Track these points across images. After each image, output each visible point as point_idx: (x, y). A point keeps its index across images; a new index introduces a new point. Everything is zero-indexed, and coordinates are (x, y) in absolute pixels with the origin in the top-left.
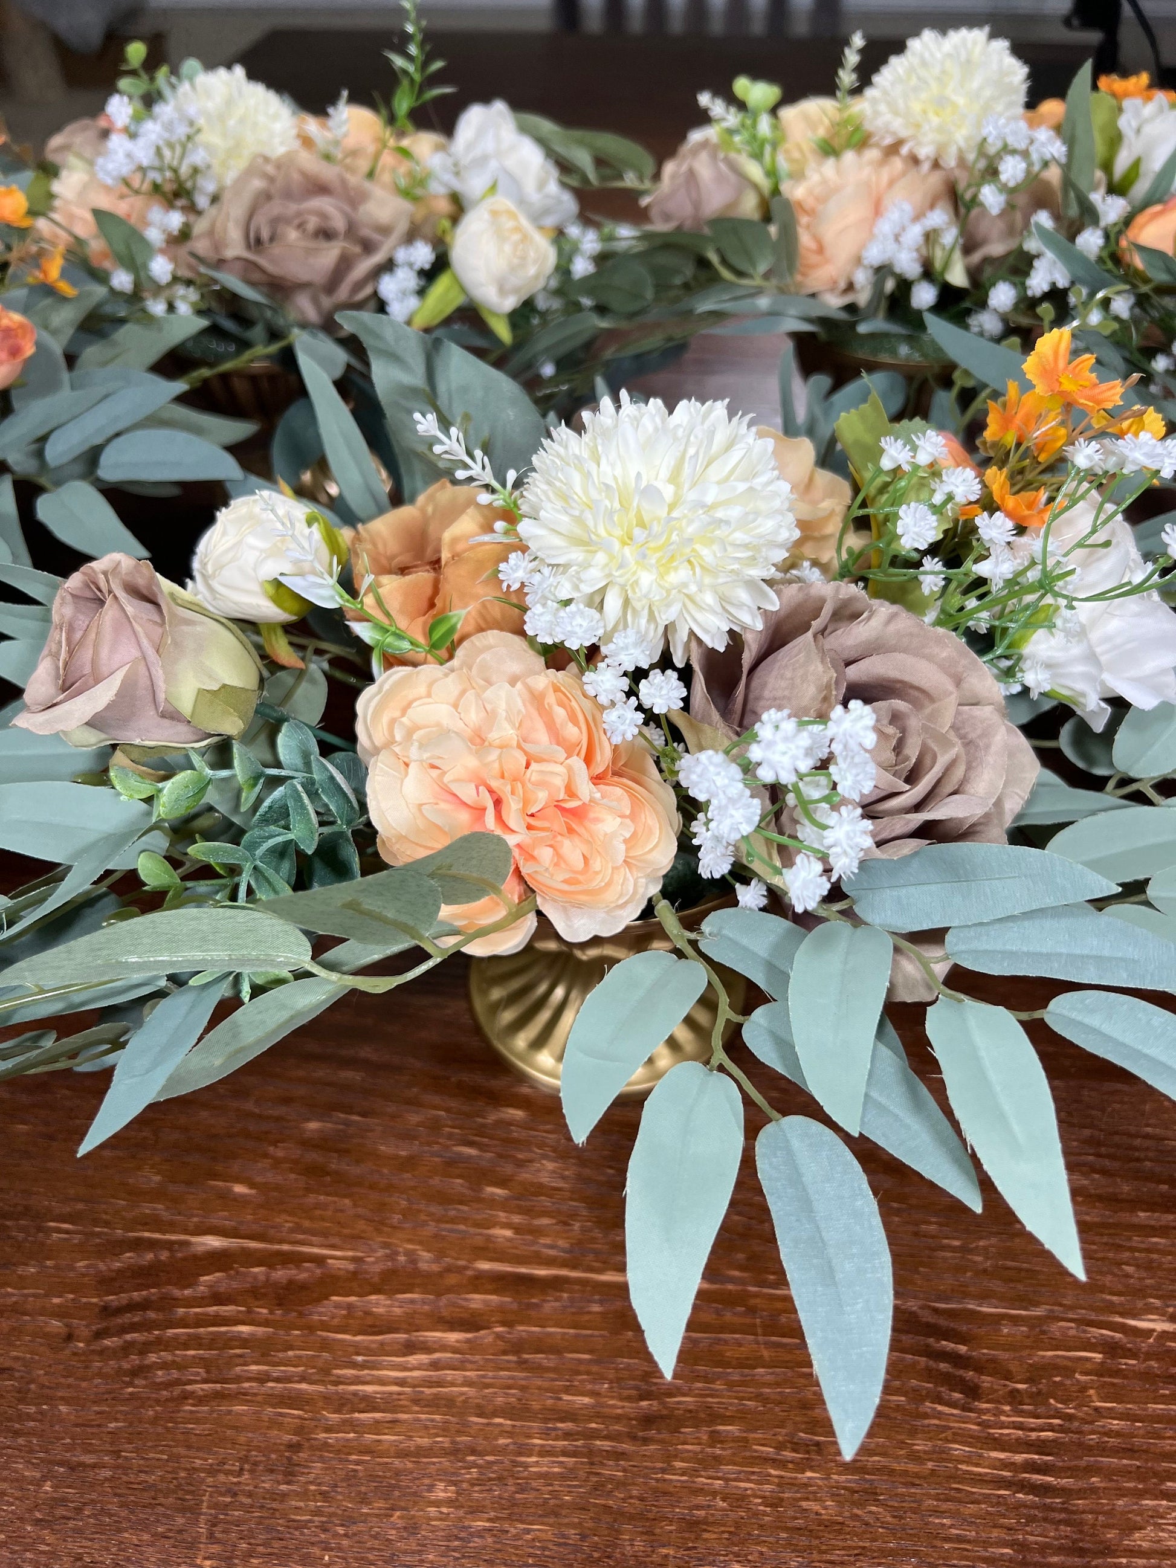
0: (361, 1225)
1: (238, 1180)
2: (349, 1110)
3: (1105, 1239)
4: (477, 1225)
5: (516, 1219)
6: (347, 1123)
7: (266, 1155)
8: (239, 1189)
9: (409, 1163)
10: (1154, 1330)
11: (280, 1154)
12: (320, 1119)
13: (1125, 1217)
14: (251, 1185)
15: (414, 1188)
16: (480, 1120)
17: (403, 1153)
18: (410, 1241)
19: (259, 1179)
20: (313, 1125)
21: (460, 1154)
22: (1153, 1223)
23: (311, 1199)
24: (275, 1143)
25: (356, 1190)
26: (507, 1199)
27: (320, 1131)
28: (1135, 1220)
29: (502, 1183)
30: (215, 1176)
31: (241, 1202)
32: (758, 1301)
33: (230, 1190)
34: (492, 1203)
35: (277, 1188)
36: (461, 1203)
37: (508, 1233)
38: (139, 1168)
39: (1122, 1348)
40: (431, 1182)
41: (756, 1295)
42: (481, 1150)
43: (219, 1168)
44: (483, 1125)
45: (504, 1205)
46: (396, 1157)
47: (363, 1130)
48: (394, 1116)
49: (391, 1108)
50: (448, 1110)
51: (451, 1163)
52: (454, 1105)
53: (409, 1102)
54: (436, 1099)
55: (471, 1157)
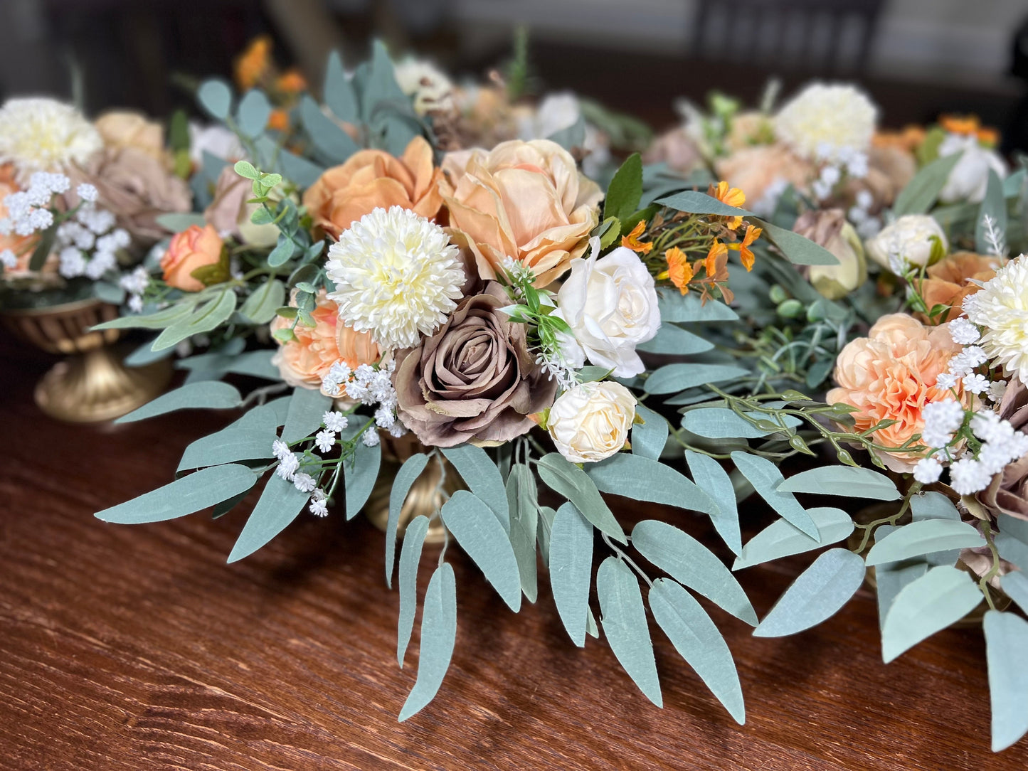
0: (298, 704)
1: (243, 661)
2: (317, 639)
4: (360, 721)
5: (382, 724)
6: (313, 646)
7: (263, 651)
8: (242, 666)
9: (336, 677)
11: (271, 652)
12: (299, 638)
14: (250, 666)
15: (333, 691)
16: (384, 663)
17: (335, 670)
18: (319, 720)
19: (255, 664)
20: (294, 642)
21: (366, 679)
23: (277, 682)
24: (270, 646)
25: (302, 683)
26: (382, 711)
27: (297, 646)
29: (382, 701)
30: (232, 655)
31: (239, 673)
33: (237, 665)
34: (372, 711)
35: (263, 671)
36: (355, 706)
37: (375, 731)
38: (196, 641)
40: (344, 690)
42: (378, 680)
43: (237, 652)
44: (385, 667)
45: (378, 714)
46: (331, 671)
47: (319, 652)
48: (339, 648)
49: (339, 643)
50: (369, 653)
51: (359, 682)
52: (373, 650)
53: (350, 643)
54: (365, 645)
55: (371, 682)
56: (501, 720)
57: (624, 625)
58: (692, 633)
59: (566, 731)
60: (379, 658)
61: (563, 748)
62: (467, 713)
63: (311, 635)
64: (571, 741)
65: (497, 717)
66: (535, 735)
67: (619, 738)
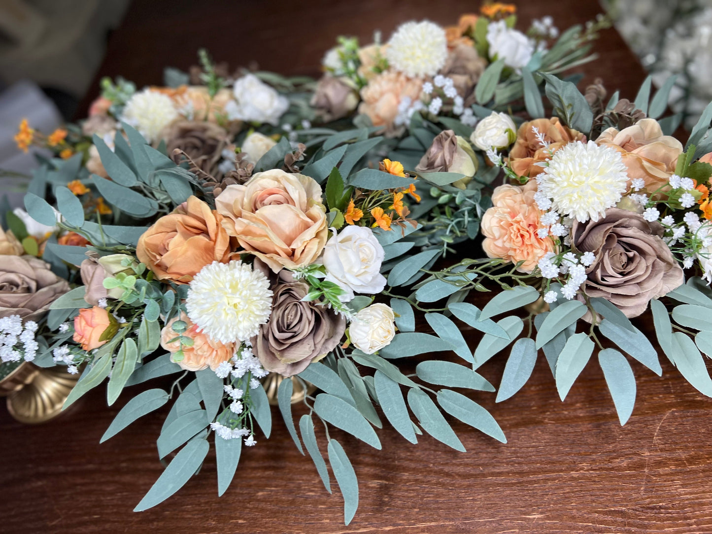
0: (281, 527)
1: (240, 518)
2: (271, 486)
3: (519, 488)
4: (318, 520)
5: (330, 515)
6: (271, 491)
7: (247, 508)
8: (240, 521)
9: (292, 502)
10: (535, 518)
11: (251, 506)
12: (262, 490)
13: (525, 479)
14: (245, 519)
15: (296, 511)
16: (313, 482)
17: (290, 499)
18: (297, 530)
19: (246, 517)
20: (260, 494)
21: (309, 495)
22: (535, 479)
23: (264, 520)
24: (249, 503)
25: (277, 515)
26: (325, 508)
27: (262, 495)
28: (529, 479)
29: (323, 503)
30: (232, 518)
31: (241, 525)
32: (409, 530)
33: (237, 522)
34: (321, 511)
35: (253, 519)
36: (311, 513)
37: (328, 521)
38: (207, 520)
39: (525, 526)
40: (301, 507)
41: (408, 528)
43: (233, 515)
44: (315, 484)
45: (325, 511)
46: (289, 500)
47: (277, 492)
48: (285, 486)
49: (284, 483)
50: (303, 480)
51: (306, 499)
52: (304, 477)
53: (290, 479)
54: (298, 477)
55: (313, 496)
56: (387, 483)
57: (432, 421)
58: (466, 410)
59: (421, 472)
60: (309, 481)
61: (423, 482)
62: (369, 487)
63: (267, 486)
64: (425, 476)
65: (385, 482)
66: (407, 482)
67: (447, 463)
